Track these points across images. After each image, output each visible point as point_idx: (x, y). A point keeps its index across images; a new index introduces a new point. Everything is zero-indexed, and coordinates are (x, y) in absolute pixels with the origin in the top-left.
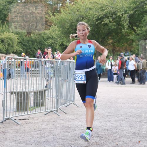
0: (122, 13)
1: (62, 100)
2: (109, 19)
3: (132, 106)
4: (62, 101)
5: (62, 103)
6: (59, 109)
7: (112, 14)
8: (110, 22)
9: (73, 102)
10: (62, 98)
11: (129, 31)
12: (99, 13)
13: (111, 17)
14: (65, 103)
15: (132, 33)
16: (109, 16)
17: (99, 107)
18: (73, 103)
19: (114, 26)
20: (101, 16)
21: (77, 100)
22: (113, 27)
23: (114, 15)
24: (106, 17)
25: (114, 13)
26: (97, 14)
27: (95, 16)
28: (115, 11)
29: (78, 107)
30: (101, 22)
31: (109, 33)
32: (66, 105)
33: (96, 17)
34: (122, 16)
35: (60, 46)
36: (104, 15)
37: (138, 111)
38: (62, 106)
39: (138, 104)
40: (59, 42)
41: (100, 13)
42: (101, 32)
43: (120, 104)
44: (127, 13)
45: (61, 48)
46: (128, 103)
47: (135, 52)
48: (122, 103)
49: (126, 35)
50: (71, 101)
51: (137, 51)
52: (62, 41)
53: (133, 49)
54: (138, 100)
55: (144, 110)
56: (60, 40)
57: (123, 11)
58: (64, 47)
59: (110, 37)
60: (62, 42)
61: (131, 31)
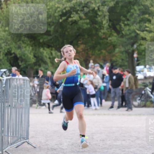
0: (98, 5)
1: (10, 137)
2: (79, 14)
3: (114, 143)
4: (10, 140)
5: (10, 143)
6: (6, 151)
7: (83, 7)
8: (81, 18)
9: (27, 140)
10: (9, 135)
11: (108, 31)
12: (63, 5)
13: (82, 11)
14: (14, 143)
15: (113, 35)
16: (78, 10)
17: (66, 147)
18: (27, 142)
19: (87, 24)
20: (67, 9)
21: (32, 137)
22: (85, 26)
23: (85, 9)
24: (74, 11)
25: (86, 6)
26: (61, 7)
27: (59, 9)
28: (88, 2)
29: (35, 147)
30: (67, 19)
31: (79, 35)
32: (16, 145)
33: (59, 12)
34: (99, 9)
35: (6, 54)
36: (71, 8)
37: (124, 151)
38: (9, 147)
39: (124, 140)
40: (4, 49)
41: (65, 6)
42: (67, 33)
43: (97, 141)
44: (106, 5)
45: (8, 58)
46: (109, 140)
47: (117, 62)
48: (100, 140)
49: (104, 38)
50: (24, 138)
51: (120, 61)
52: (8, 47)
53: (114, 59)
54: (123, 135)
55: (132, 150)
56: (6, 46)
57: (99, 3)
58: (12, 57)
59: (80, 41)
60: (9, 49)
61: (111, 31)
